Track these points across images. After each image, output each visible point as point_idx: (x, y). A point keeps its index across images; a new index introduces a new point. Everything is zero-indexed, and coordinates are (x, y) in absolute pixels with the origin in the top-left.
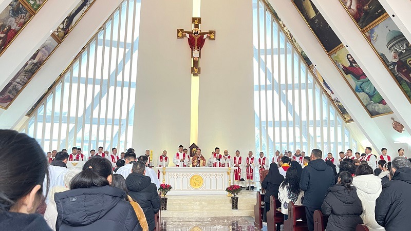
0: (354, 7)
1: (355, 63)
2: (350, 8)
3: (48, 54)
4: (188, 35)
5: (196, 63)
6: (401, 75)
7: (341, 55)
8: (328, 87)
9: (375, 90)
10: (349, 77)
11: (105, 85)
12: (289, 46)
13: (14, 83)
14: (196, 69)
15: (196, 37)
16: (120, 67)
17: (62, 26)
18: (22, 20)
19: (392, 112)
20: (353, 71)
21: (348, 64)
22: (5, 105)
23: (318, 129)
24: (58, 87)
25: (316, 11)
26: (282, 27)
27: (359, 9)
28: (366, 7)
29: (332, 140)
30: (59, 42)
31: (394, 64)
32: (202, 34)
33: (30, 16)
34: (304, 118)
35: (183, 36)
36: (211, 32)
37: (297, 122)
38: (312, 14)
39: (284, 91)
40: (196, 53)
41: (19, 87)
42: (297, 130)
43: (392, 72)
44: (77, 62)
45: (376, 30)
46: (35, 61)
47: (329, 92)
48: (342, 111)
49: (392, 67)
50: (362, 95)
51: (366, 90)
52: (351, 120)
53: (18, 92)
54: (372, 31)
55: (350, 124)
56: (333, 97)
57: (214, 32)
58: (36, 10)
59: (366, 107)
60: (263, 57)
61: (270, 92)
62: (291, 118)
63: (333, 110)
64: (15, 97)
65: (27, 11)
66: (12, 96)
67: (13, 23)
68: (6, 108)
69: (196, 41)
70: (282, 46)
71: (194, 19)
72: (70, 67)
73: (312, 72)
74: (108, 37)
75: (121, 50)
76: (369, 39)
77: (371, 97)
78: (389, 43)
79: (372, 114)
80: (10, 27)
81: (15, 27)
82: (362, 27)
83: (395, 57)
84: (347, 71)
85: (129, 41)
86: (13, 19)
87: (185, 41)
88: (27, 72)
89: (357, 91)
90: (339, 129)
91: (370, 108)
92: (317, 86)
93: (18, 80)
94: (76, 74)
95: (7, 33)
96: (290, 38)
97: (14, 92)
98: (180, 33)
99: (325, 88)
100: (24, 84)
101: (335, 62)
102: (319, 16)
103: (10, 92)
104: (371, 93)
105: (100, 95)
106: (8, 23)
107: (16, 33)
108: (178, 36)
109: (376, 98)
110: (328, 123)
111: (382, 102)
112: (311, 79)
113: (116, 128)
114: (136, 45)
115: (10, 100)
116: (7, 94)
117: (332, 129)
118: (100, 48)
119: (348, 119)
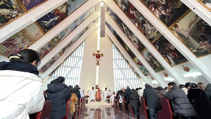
0: (138, 47)
1: (140, 61)
2: (137, 47)
3: (57, 58)
4: (96, 55)
5: (98, 62)
6: (151, 64)
7: (136, 59)
8: (133, 68)
9: (145, 68)
10: (139, 65)
11: (72, 68)
12: (123, 58)
13: (47, 66)
14: (98, 64)
15: (98, 55)
16: (77, 63)
17: (62, 51)
18: (51, 48)
19: (151, 74)
20: (139, 64)
21: (138, 62)
22: (43, 72)
23: (132, 81)
24: (59, 68)
25: (129, 48)
26: (120, 53)
27: (139, 47)
28: (141, 47)
29: (136, 84)
30: (61, 55)
31: (149, 61)
32: (100, 55)
33: (53, 48)
34: (128, 77)
35: (95, 55)
36: (102, 54)
37: (126, 79)
38: (128, 49)
39: (122, 70)
40: (98, 59)
41: (48, 67)
42: (126, 81)
43: (149, 63)
44: (65, 62)
45: (144, 52)
46: (53, 60)
47: (134, 70)
48: (138, 75)
49: (149, 62)
50: (142, 70)
51: (143, 69)
52: (141, 78)
53: (47, 69)
54: (143, 53)
55: (140, 79)
56: (135, 71)
57: (103, 54)
58: (55, 46)
59: (144, 74)
60: (116, 61)
61: (118, 70)
62: (124, 78)
63: (135, 75)
64: (46, 70)
65: (53, 46)
66: (45, 70)
67: (48, 49)
68: (43, 73)
69: (98, 56)
70: (121, 58)
71: (98, 51)
72: (63, 63)
73: (129, 65)
74: (74, 55)
75: (78, 59)
76: (142, 55)
77: (145, 70)
78: (147, 56)
79: (146, 75)
80: (47, 50)
81: (49, 50)
82: (140, 52)
83: (149, 59)
84: (138, 64)
85: (80, 56)
86: (48, 48)
87: (95, 57)
88: (51, 63)
89: (141, 69)
90: (138, 80)
91: (145, 74)
92: (131, 68)
93: (48, 65)
94: (64, 65)
95: (46, 51)
96: (123, 56)
97: (46, 69)
98: (94, 54)
99: (133, 69)
100: (49, 66)
101: (135, 62)
102: (130, 50)
103: (45, 68)
104: (145, 69)
105: (71, 71)
106: (47, 49)
107: (49, 51)
108: (93, 55)
109: (146, 71)
110: (135, 79)
111: (148, 72)
112: (129, 67)
113: (75, 80)
114: (82, 57)
115: (45, 71)
116: (44, 69)
117: (136, 80)
118: (72, 58)
119: (139, 77)
